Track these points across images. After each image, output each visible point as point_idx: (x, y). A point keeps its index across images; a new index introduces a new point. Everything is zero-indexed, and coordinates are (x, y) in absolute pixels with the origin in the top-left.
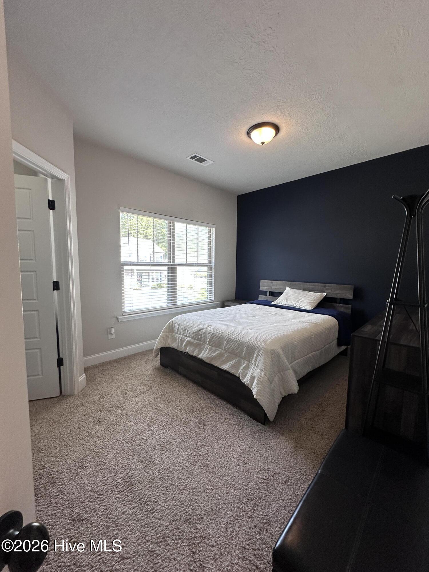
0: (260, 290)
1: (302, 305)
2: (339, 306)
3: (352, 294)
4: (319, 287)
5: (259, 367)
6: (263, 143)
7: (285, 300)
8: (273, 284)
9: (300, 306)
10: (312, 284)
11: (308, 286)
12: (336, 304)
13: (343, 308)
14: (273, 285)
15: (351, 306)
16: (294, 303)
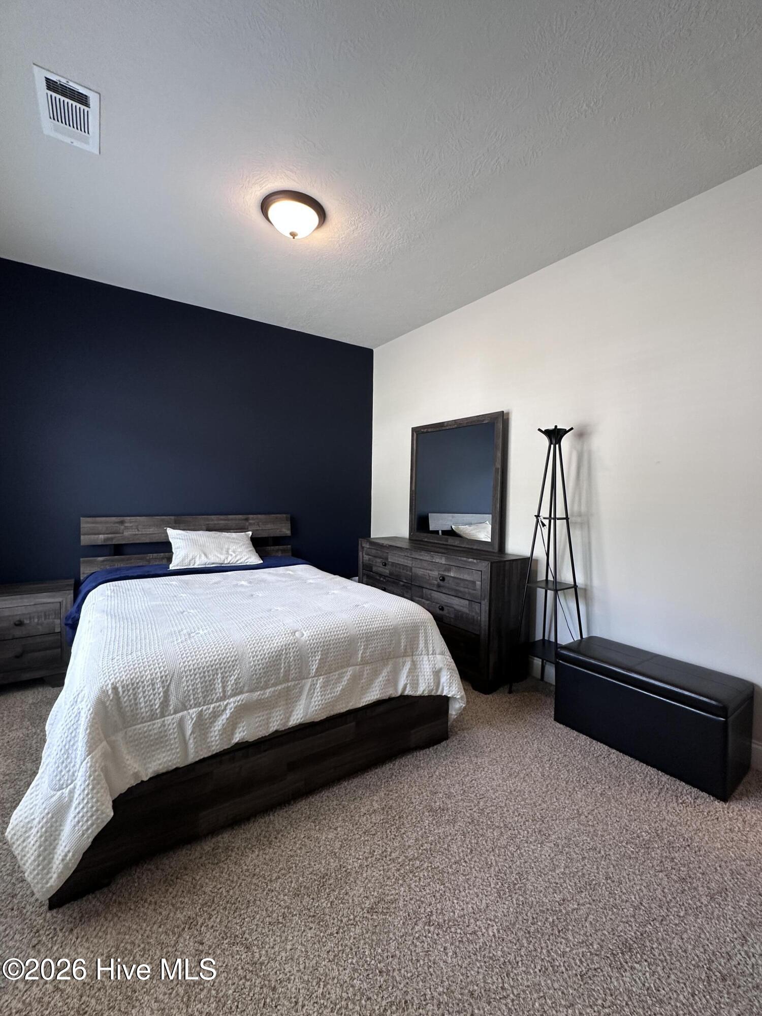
0: (82, 544)
1: (240, 559)
2: (273, 550)
3: (290, 527)
4: (237, 522)
5: (438, 651)
6: (293, 235)
7: (203, 555)
8: (126, 525)
9: (237, 561)
10: (222, 517)
11: (216, 522)
12: (269, 548)
13: (280, 552)
14: (126, 528)
15: (289, 546)
16: (223, 557)
